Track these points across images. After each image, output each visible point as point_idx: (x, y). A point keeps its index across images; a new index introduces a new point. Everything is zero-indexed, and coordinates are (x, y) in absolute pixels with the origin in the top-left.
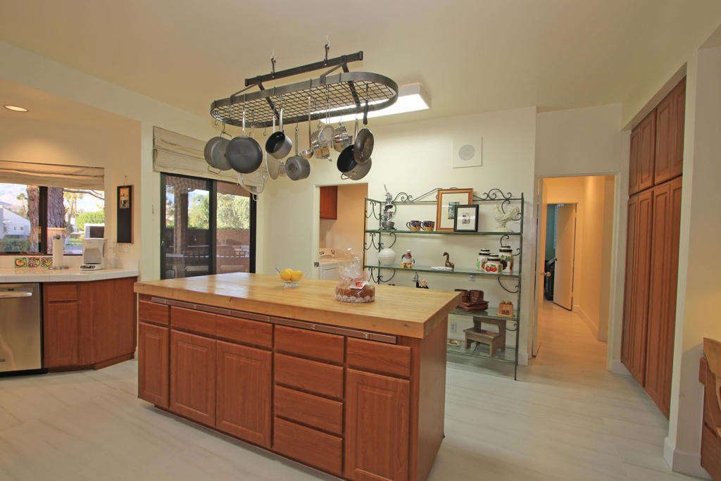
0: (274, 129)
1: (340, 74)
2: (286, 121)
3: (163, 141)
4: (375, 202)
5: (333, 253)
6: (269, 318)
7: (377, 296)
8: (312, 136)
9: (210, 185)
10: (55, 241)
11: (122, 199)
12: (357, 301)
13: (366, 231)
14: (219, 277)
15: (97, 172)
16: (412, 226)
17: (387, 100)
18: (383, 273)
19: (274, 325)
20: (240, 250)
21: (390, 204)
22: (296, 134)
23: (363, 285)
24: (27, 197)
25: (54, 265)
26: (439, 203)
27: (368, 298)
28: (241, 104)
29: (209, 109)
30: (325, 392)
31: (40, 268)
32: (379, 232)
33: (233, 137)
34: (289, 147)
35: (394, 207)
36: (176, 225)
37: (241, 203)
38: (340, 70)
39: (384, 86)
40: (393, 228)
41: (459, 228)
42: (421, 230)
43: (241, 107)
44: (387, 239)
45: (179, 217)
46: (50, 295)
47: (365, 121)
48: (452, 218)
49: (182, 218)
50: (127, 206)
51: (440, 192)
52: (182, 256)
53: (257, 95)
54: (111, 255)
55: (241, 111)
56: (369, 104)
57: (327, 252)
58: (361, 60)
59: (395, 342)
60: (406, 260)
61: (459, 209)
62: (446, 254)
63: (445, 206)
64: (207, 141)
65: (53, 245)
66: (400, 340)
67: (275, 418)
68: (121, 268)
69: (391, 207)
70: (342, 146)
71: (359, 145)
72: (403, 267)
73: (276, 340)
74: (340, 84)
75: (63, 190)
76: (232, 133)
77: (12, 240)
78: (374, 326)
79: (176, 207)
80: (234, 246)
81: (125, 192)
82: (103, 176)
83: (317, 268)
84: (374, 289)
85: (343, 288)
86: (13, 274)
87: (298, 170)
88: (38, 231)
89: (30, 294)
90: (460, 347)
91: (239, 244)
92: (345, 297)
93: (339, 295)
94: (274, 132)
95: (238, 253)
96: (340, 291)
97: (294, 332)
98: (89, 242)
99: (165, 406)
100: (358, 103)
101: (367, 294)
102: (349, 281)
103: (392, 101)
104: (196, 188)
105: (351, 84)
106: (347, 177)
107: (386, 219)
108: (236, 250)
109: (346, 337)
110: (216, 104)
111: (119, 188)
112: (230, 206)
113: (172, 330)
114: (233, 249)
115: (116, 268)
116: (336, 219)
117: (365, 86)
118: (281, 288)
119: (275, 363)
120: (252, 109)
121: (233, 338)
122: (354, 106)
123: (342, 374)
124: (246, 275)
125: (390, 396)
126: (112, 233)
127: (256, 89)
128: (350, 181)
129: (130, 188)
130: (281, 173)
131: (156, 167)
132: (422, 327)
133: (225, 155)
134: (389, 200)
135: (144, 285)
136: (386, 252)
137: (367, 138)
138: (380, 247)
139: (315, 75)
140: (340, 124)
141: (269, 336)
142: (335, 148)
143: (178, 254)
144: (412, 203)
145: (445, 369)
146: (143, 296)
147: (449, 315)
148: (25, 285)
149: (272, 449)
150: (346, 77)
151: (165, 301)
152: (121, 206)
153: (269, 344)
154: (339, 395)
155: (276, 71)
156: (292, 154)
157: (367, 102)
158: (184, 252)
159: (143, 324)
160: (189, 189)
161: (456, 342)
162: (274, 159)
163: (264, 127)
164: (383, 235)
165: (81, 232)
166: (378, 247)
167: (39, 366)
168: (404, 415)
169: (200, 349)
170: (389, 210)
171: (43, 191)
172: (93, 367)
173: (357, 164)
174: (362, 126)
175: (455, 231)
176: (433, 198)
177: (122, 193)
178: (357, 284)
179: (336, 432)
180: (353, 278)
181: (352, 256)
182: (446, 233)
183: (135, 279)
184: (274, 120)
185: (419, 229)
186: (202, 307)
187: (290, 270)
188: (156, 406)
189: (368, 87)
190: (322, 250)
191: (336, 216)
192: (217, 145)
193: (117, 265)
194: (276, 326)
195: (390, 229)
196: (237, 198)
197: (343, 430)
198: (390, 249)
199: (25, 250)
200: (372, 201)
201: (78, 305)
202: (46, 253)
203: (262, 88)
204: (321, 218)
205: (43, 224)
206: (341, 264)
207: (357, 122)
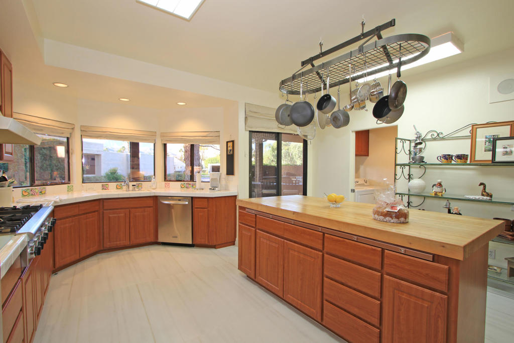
0: (322, 93)
1: (376, 41)
2: (331, 86)
3: (251, 111)
4: (405, 140)
5: (366, 183)
6: (320, 228)
7: (411, 218)
8: (352, 93)
9: (277, 136)
10: (197, 174)
11: (229, 149)
12: (392, 221)
13: (396, 165)
14: (283, 197)
15: (217, 134)
16: (443, 159)
17: (419, 53)
18: (412, 199)
19: (324, 234)
20: (295, 180)
21: (419, 141)
22: (338, 94)
23: (398, 209)
24: (184, 151)
25: (197, 187)
26: (473, 137)
27: (402, 219)
28: (300, 79)
29: (278, 86)
30: (364, 290)
31: (191, 189)
32: (409, 165)
33: (293, 103)
34: (334, 104)
35: (424, 144)
36: (256, 163)
37: (295, 147)
38: (376, 38)
39: (417, 42)
40: (423, 162)
41: (498, 159)
42: (453, 162)
43: (299, 81)
44: (416, 171)
45: (258, 158)
46: (196, 204)
47: (399, 75)
48: (489, 151)
49: (260, 159)
50: (231, 152)
51: (474, 127)
52: (260, 183)
53: (310, 71)
54: (223, 182)
55: (299, 84)
56: (402, 59)
57: (361, 181)
58: (394, 26)
59: (432, 260)
60: (436, 189)
61: (498, 142)
62: (481, 184)
63: (481, 140)
64: (277, 107)
65: (197, 177)
66: (436, 258)
67: (325, 301)
68: (228, 190)
69: (420, 143)
70: (377, 98)
71: (393, 95)
72: (433, 195)
73: (326, 244)
74: (376, 49)
75: (199, 146)
76: (293, 100)
77: (178, 173)
78: (410, 243)
79: (256, 152)
80: (291, 177)
81: (230, 144)
82: (219, 136)
83: (353, 194)
84: (408, 212)
85: (380, 210)
86: (180, 192)
87: (340, 121)
88: (190, 168)
89: (187, 203)
90: (500, 273)
91: (294, 175)
92: (382, 217)
93: (376, 216)
94: (322, 95)
95: (294, 182)
96: (377, 212)
97: (340, 241)
98: (213, 174)
99: (253, 278)
100: (390, 60)
101: (401, 217)
102: (385, 205)
103: (425, 53)
104: (268, 139)
105: (384, 47)
106: (381, 122)
107: (416, 154)
108: (293, 179)
109: (383, 250)
110: (283, 82)
111: (227, 142)
112: (288, 149)
113: (257, 230)
114: (291, 179)
115: (226, 190)
116: (368, 155)
117: (399, 46)
118: (328, 207)
119: (325, 262)
120: (306, 81)
121: (295, 240)
122: (387, 64)
123: (380, 278)
124: (300, 197)
125: (426, 305)
126: (224, 170)
127: (309, 67)
128: (384, 125)
129: (233, 141)
130: (327, 124)
131: (246, 128)
132: (462, 249)
133: (289, 116)
134: (419, 137)
135: (242, 201)
136: (416, 182)
137: (400, 89)
138: (410, 177)
139: (355, 47)
140: (375, 81)
141: (321, 242)
142: (370, 100)
143: (257, 182)
144: (443, 139)
145: (486, 293)
146: (241, 208)
147: (490, 243)
148: (185, 198)
149: (322, 323)
150: (381, 43)
151: (253, 212)
152: (228, 153)
153: (320, 247)
154: (377, 295)
155: (323, 51)
156: (336, 109)
157: (400, 59)
158: (261, 181)
159: (241, 225)
160: (264, 140)
161: (495, 268)
162: (323, 114)
163: (314, 92)
164: (412, 167)
165: (206, 169)
166: (407, 177)
167: (190, 243)
168: (441, 325)
169: (274, 244)
170: (419, 146)
171: (192, 146)
172: (214, 247)
173: (390, 110)
174: (396, 79)
175: (493, 162)
176: (467, 132)
177: (229, 145)
178: (392, 207)
179: (373, 323)
180: (388, 202)
181: (388, 185)
182: (482, 164)
183: (235, 197)
184: (322, 86)
185: (451, 162)
186: (275, 217)
187: (335, 194)
188: (248, 276)
189: (400, 46)
190: (357, 180)
191: (368, 153)
192: (283, 110)
193: (226, 189)
194: (326, 235)
195: (419, 163)
196: (293, 144)
197: (381, 323)
198: (420, 179)
199: (183, 179)
200: (401, 139)
201: (208, 210)
202: (193, 181)
203: (313, 66)
204: (356, 155)
205: (192, 165)
206: (378, 191)
207: (390, 77)
